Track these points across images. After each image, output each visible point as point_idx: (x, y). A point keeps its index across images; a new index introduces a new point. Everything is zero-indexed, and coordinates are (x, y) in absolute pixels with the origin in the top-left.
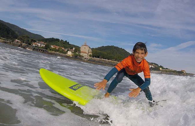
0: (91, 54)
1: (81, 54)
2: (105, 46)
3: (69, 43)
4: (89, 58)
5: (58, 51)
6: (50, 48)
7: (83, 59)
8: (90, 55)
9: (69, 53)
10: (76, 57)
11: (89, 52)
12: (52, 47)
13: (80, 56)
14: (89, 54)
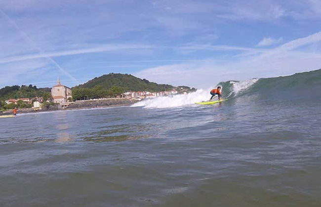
0: (71, 97)
1: (55, 101)
2: (99, 77)
3: (37, 88)
4: (68, 103)
5: (18, 106)
6: (5, 106)
7: (59, 107)
8: (70, 99)
9: (37, 105)
10: (48, 107)
11: (66, 95)
12: (8, 102)
13: (53, 104)
14: (68, 97)
